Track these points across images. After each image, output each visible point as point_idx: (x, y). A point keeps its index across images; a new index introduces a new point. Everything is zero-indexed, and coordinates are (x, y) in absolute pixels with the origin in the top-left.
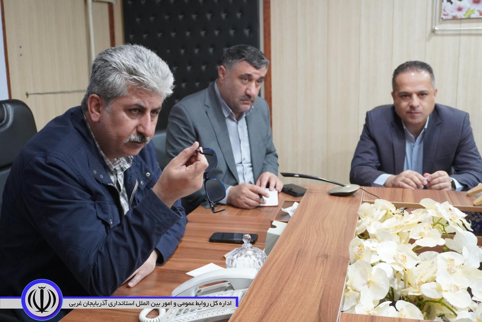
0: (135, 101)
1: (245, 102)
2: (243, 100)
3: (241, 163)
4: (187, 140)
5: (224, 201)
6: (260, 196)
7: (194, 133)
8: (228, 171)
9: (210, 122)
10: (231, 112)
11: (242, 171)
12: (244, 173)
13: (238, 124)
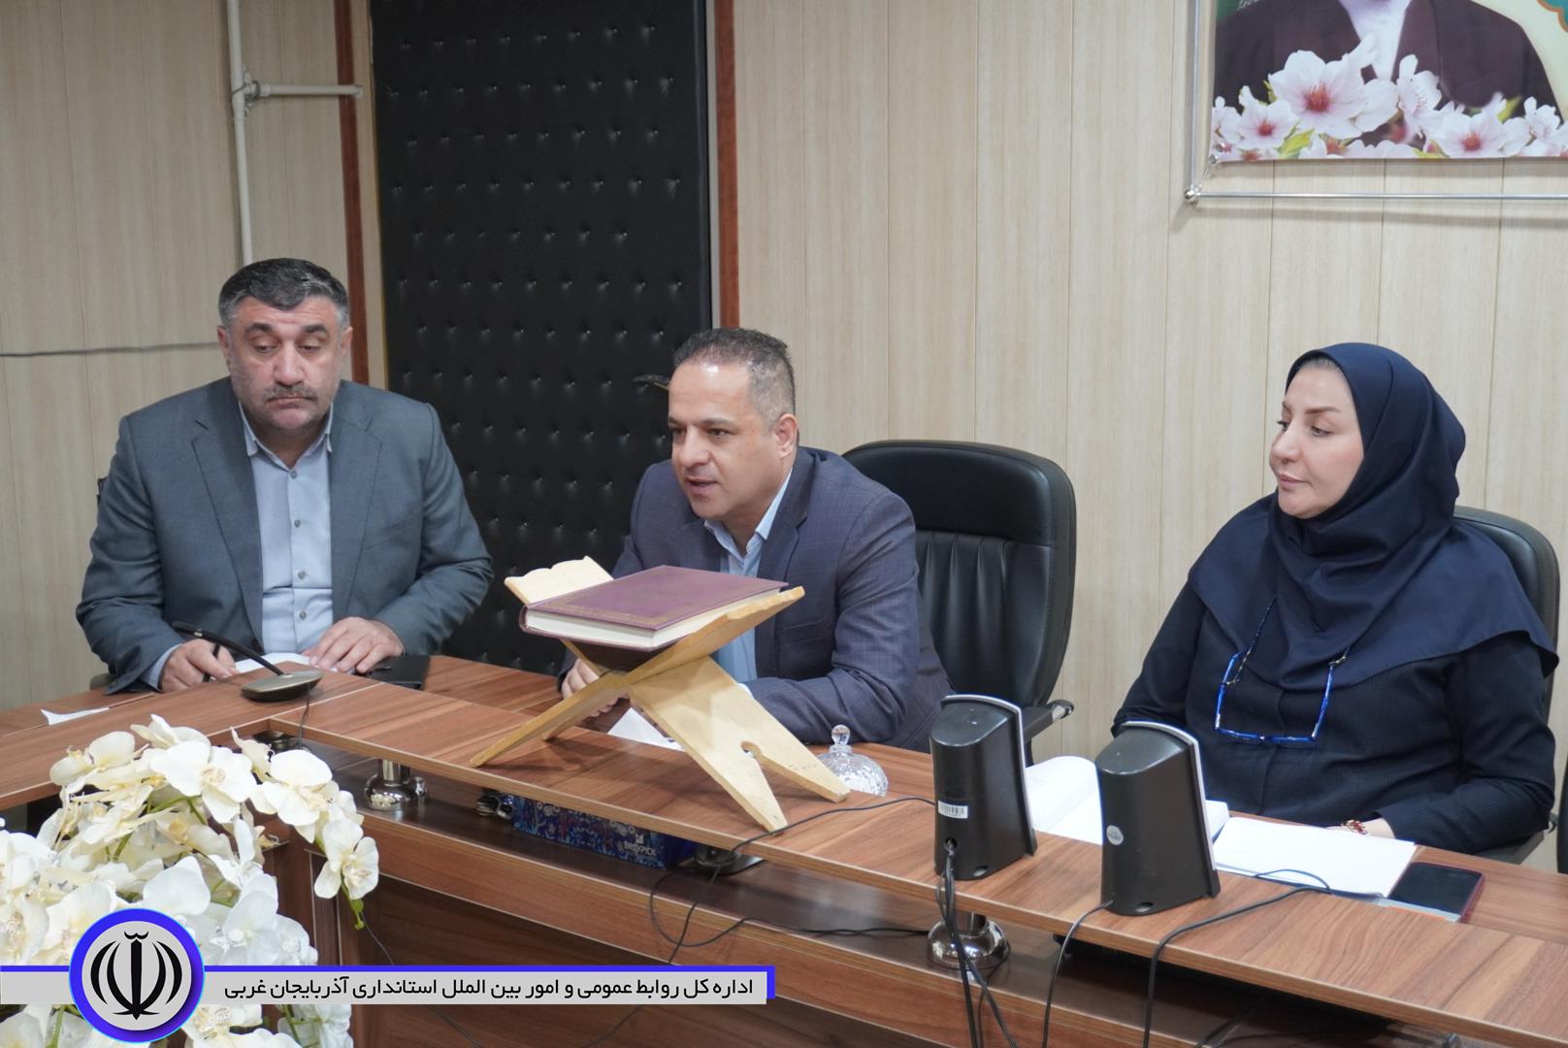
3: (290, 586)
4: (125, 513)
5: (153, 681)
6: (207, 676)
7: (143, 495)
8: (241, 604)
9: (199, 469)
10: (255, 442)
11: (290, 609)
12: (297, 614)
13: (294, 477)
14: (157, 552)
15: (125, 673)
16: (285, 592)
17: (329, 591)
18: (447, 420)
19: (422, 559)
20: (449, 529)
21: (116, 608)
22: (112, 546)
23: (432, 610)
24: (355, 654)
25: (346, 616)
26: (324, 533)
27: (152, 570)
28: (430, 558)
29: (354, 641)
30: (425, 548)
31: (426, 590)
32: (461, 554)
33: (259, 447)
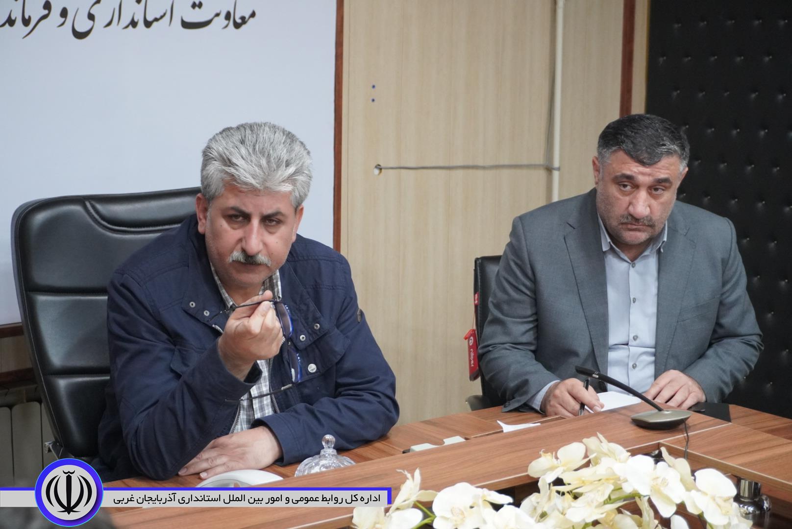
0: (232, 202)
1: (629, 226)
2: (626, 224)
3: (627, 344)
4: (516, 284)
5: (537, 404)
6: (582, 405)
7: (530, 273)
8: (592, 354)
9: (568, 257)
10: (610, 242)
11: (626, 360)
12: (631, 365)
13: (633, 267)
14: (536, 314)
15: (514, 398)
16: (623, 348)
17: (653, 350)
18: (741, 234)
19: (714, 331)
20: (736, 311)
21: (508, 351)
22: (505, 307)
23: (724, 371)
24: (678, 398)
25: (666, 369)
26: (652, 309)
27: (531, 326)
28: (721, 331)
29: (676, 388)
30: (718, 324)
31: (718, 355)
32: (743, 330)
33: (611, 246)
